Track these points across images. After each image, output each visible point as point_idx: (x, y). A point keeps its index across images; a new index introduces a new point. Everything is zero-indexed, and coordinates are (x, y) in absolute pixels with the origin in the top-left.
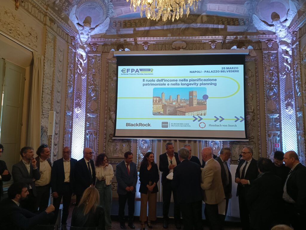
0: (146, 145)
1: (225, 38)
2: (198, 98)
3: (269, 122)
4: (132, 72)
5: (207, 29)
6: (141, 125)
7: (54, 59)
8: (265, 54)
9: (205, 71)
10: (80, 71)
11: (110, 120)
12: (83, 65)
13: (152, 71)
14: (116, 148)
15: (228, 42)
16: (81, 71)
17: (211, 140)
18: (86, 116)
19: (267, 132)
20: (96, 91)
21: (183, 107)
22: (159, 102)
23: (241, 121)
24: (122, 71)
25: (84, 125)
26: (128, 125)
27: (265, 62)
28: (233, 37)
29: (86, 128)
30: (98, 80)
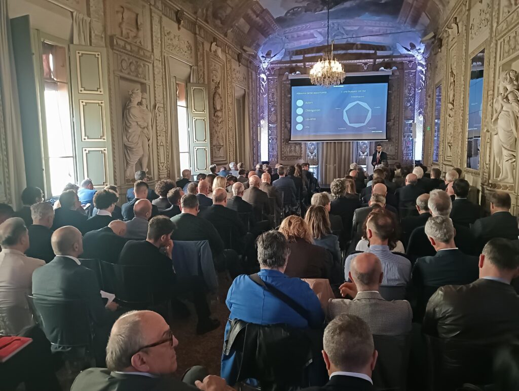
0: (313, 146)
1: (375, 61)
3: (405, 126)
5: (361, 54)
8: (406, 73)
11: (286, 128)
12: (264, 85)
14: (291, 149)
15: (378, 64)
16: (263, 91)
17: (361, 141)
18: (268, 126)
19: (402, 134)
25: (267, 133)
27: (405, 80)
28: (381, 60)
29: (270, 135)
30: (276, 97)
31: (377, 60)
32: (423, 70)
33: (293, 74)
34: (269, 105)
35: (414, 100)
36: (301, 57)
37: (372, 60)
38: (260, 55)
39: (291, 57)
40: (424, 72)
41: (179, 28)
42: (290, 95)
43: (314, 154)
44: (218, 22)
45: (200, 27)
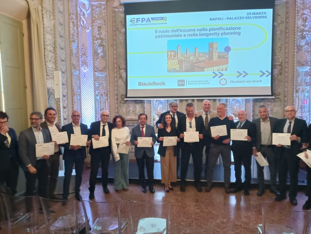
0: (161, 106)
2: (219, 50)
3: (298, 76)
4: (142, 22)
6: (154, 84)
7: (53, 9)
9: (228, 18)
10: (83, 24)
11: (120, 79)
12: (86, 16)
13: (165, 20)
14: (129, 110)
16: (85, 23)
17: (232, 98)
18: (94, 75)
19: (295, 87)
20: (103, 46)
21: (201, 62)
22: (174, 57)
23: (267, 76)
24: (131, 21)
25: (93, 85)
26: (140, 84)
27: (298, 5)
29: (96, 89)
30: (104, 33)
34: (93, 44)
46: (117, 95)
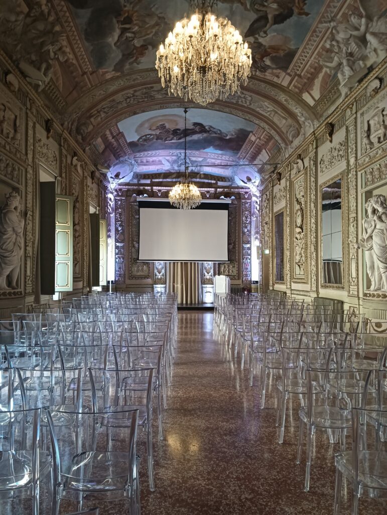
0: (161, 266)
1: (216, 190)
3: (243, 250)
5: (204, 183)
8: (243, 202)
10: (109, 211)
12: (111, 205)
14: (139, 269)
15: (219, 193)
17: (205, 262)
18: (116, 245)
19: (241, 256)
20: (122, 226)
23: (225, 249)
25: (114, 251)
27: (242, 208)
28: (221, 190)
29: (116, 254)
30: (123, 217)
31: (218, 190)
32: (258, 201)
33: (141, 196)
34: (116, 224)
35: (251, 226)
36: (148, 181)
37: (213, 189)
38: (109, 175)
39: (139, 181)
40: (258, 203)
41: (48, 138)
42: (138, 216)
43: (161, 273)
44: (79, 137)
45: (65, 139)
46: (131, 259)
